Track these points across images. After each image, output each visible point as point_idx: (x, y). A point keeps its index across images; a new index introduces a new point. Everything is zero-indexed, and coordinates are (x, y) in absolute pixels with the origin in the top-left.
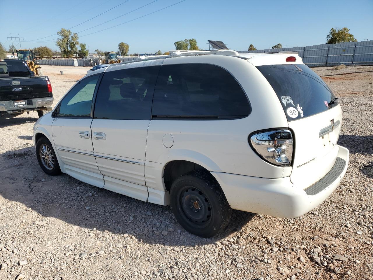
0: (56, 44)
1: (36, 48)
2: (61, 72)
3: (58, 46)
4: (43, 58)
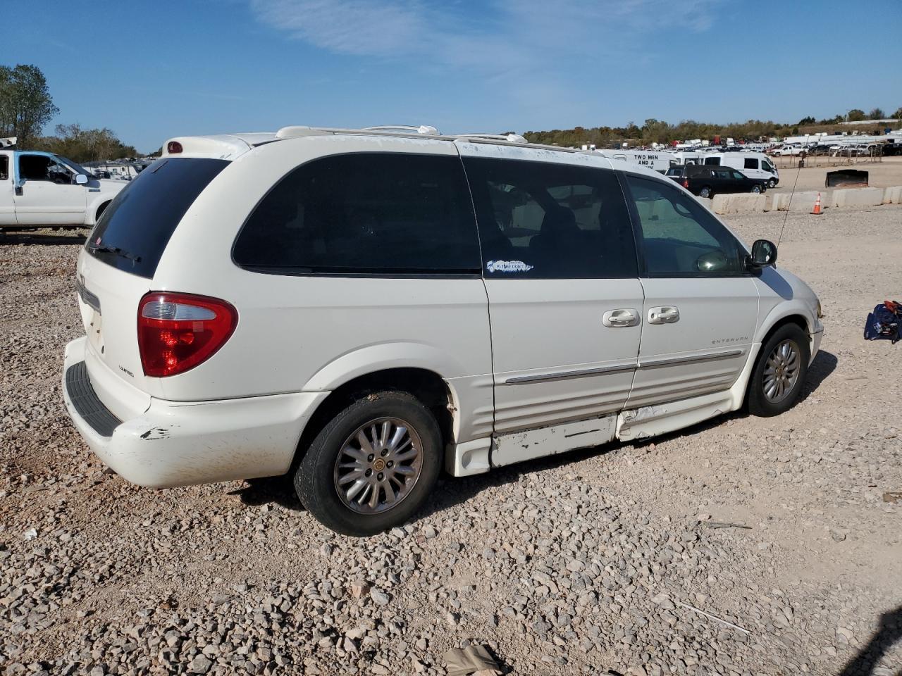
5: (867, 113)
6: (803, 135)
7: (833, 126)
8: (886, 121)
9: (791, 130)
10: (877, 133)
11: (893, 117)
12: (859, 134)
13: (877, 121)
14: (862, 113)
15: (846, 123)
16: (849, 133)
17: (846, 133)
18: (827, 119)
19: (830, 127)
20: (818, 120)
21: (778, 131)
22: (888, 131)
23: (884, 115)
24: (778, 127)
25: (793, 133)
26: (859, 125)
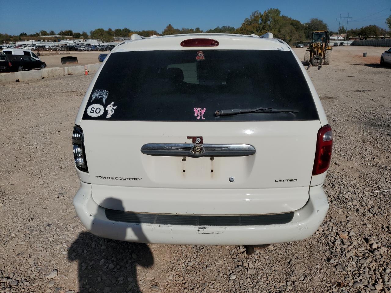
0: (386, 21)
1: (364, 28)
2: (364, 54)
3: (388, 24)
4: (369, 37)
5: (48, 32)
6: (24, 41)
7: (35, 37)
8: (57, 36)
9: (18, 38)
10: (55, 41)
11: (59, 34)
12: (48, 41)
13: (54, 36)
14: (46, 32)
15: (41, 36)
16: (44, 41)
17: (43, 41)
18: (32, 34)
19: (34, 37)
20: (28, 34)
21: (12, 38)
22: (59, 41)
23: (55, 33)
24: (11, 37)
25: (19, 40)
26: (47, 37)
